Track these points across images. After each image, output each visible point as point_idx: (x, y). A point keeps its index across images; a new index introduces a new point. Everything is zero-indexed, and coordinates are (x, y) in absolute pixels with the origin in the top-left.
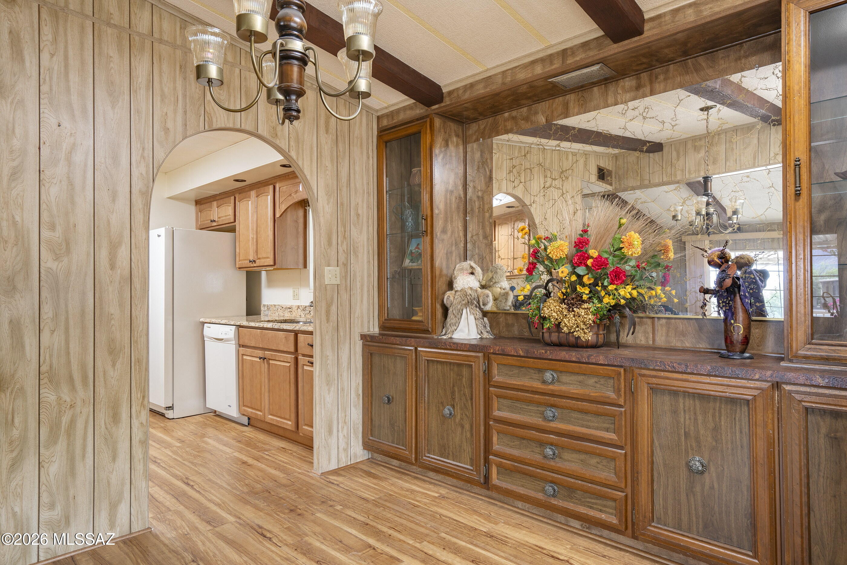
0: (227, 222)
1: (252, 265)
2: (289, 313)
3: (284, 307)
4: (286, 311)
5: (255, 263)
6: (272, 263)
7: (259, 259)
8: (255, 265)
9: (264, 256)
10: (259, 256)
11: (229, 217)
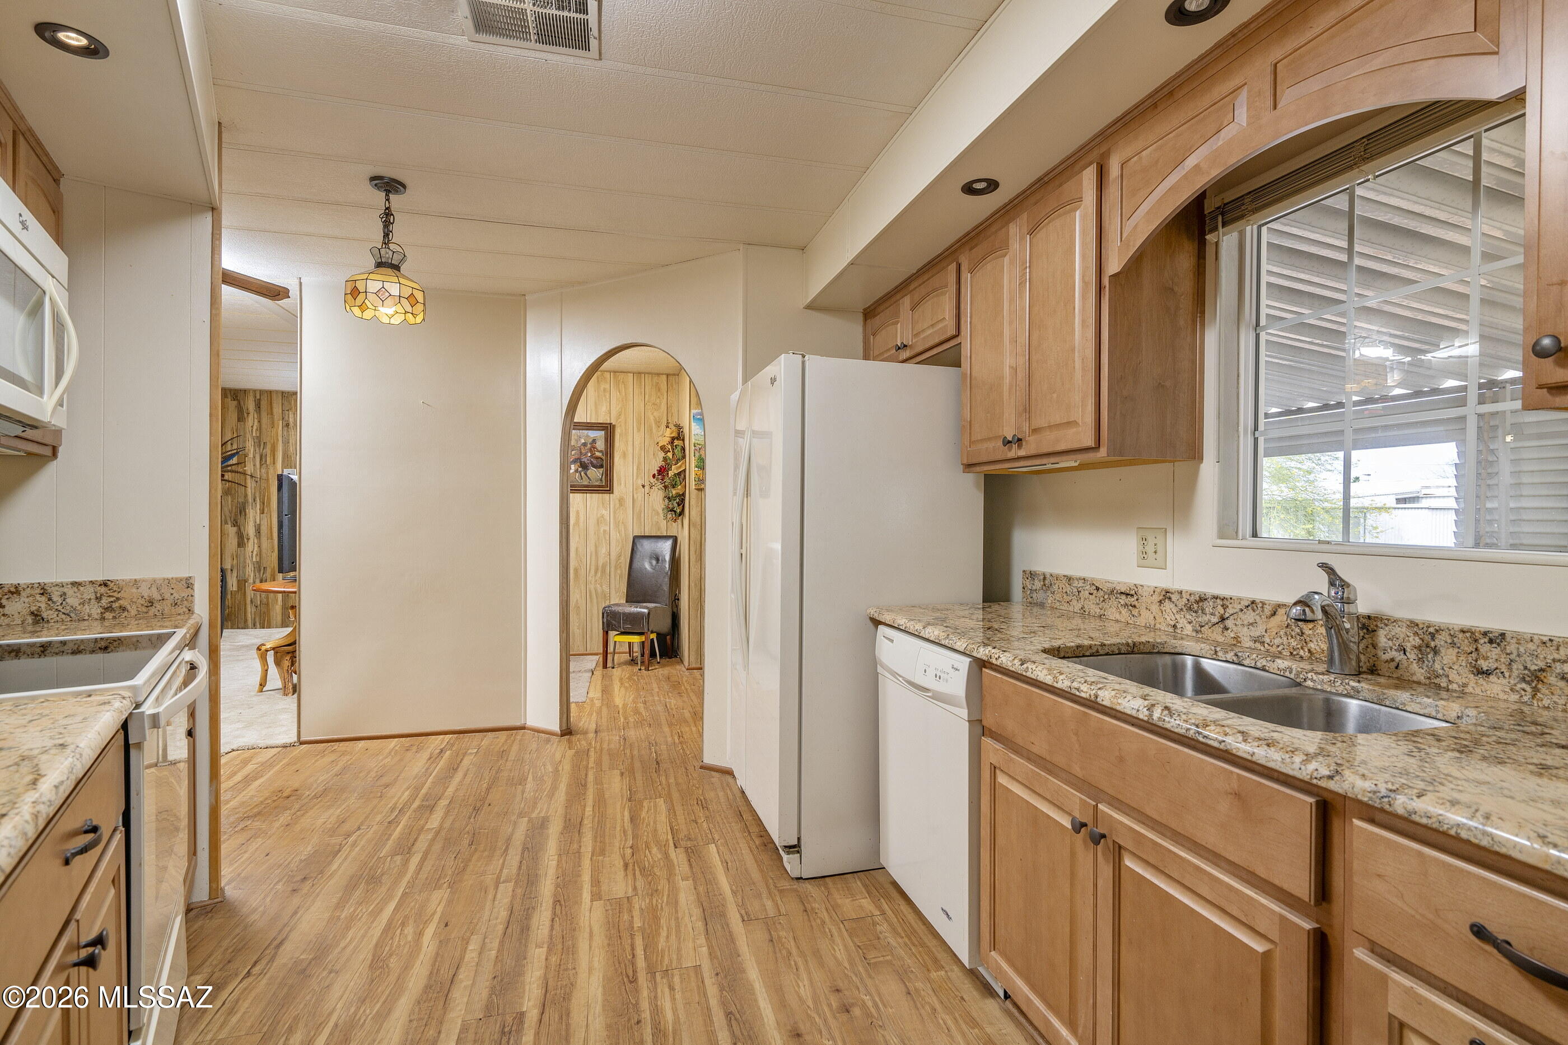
0: (937, 341)
1: (1012, 454)
2: (1124, 611)
3: (1105, 587)
4: (1113, 602)
5: (1020, 447)
6: (1089, 441)
7: (1035, 431)
8: (1022, 453)
9: (1057, 418)
10: (1039, 422)
11: (941, 325)
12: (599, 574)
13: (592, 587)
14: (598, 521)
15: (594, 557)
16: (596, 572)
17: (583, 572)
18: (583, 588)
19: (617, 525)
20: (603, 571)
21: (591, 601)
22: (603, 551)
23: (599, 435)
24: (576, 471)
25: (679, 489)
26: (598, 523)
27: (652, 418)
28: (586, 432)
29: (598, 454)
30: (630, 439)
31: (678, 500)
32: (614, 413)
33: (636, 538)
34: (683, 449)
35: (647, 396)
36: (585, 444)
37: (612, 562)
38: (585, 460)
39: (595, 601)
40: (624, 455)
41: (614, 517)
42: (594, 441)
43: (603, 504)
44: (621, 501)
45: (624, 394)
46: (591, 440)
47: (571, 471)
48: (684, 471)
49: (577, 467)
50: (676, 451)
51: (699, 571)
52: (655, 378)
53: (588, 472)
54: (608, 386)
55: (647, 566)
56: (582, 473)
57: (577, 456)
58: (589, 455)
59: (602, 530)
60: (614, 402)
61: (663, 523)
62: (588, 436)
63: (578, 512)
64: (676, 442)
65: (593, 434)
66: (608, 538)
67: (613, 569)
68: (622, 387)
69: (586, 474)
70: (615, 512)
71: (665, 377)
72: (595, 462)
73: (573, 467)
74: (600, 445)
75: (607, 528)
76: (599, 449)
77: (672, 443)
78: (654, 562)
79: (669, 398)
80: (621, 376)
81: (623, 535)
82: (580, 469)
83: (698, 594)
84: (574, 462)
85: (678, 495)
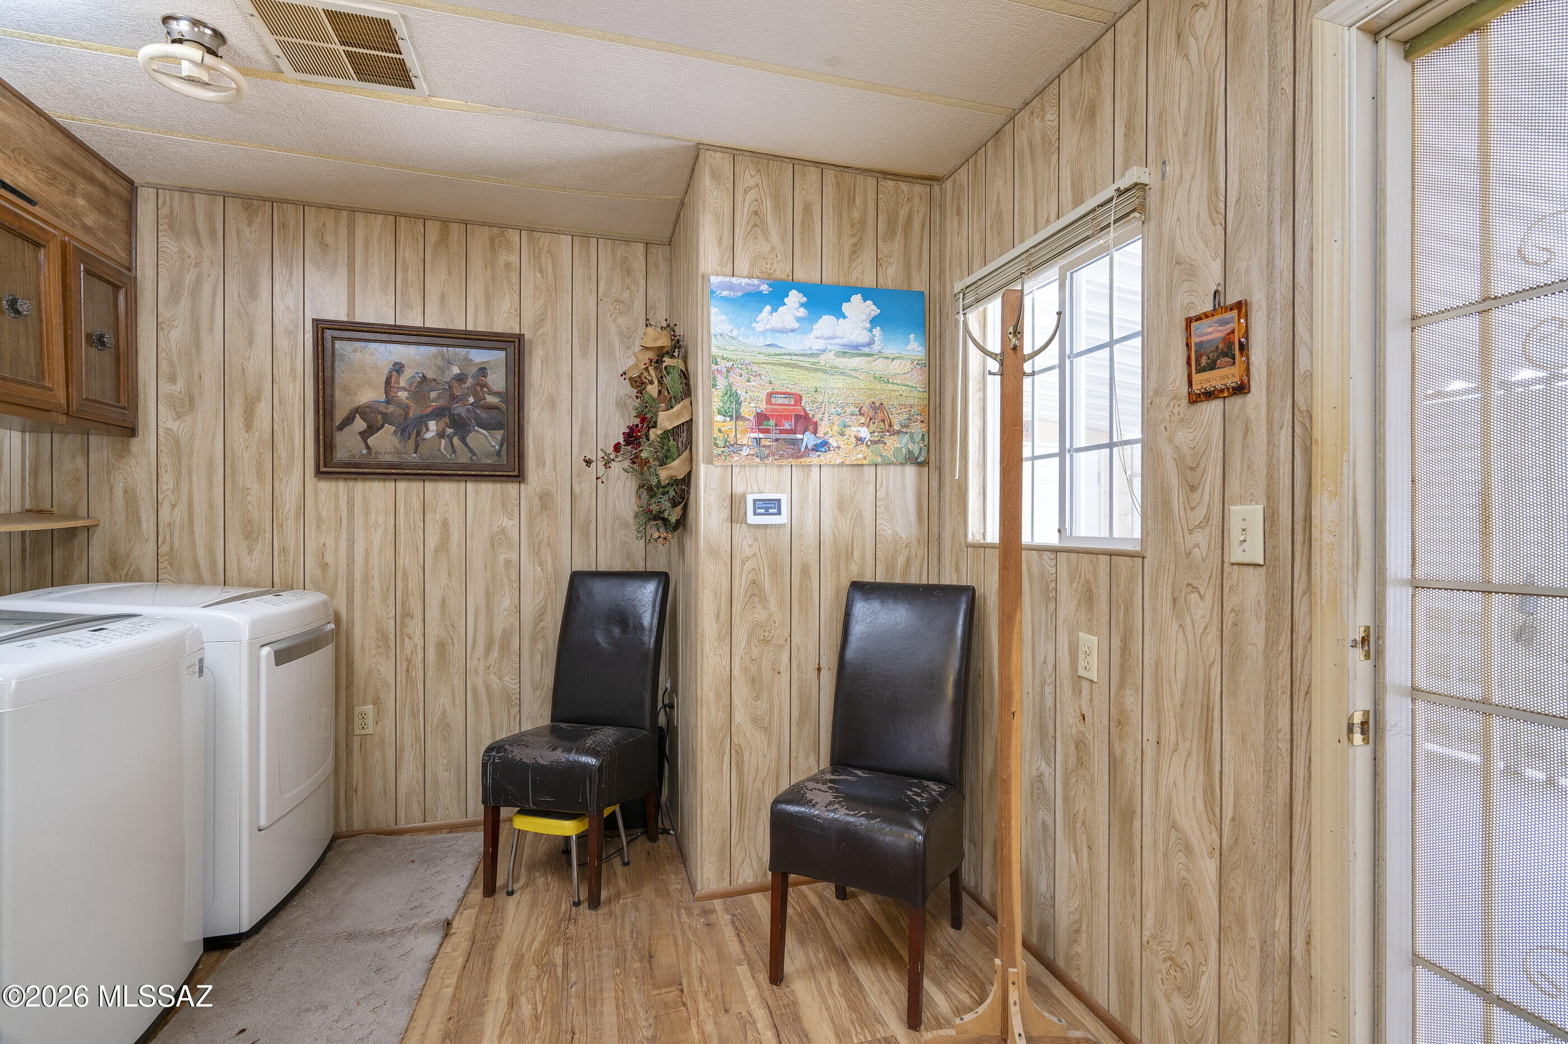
12: (495, 654)
13: (479, 681)
14: (492, 540)
15: (482, 617)
16: (488, 650)
17: (456, 652)
18: (458, 682)
19: (536, 549)
20: (505, 646)
21: (478, 713)
22: (505, 603)
23: (494, 358)
24: (441, 435)
25: (676, 468)
26: (493, 543)
27: (613, 329)
28: (462, 351)
29: (491, 399)
30: (566, 370)
31: (672, 493)
32: (529, 316)
33: (577, 578)
34: (685, 375)
35: (602, 285)
36: (461, 379)
37: (524, 627)
38: (459, 409)
39: (486, 710)
40: (552, 403)
41: (530, 535)
42: (483, 371)
43: (504, 505)
44: (545, 499)
45: (550, 276)
46: (475, 369)
47: (429, 435)
48: (690, 423)
49: (442, 424)
50: (667, 380)
51: (726, 662)
52: (621, 250)
53: (471, 438)
54: (514, 259)
55: (601, 639)
56: (456, 440)
57: (442, 402)
58: (471, 400)
59: (501, 558)
60: (528, 290)
61: (638, 546)
62: (467, 360)
63: (445, 524)
64: (667, 361)
65: (478, 356)
66: (514, 576)
67: (526, 643)
68: (546, 261)
69: (463, 440)
70: (531, 524)
71: (641, 247)
72: (484, 415)
73: (432, 425)
74: (497, 380)
75: (514, 556)
76: (495, 388)
77: (659, 361)
78: (617, 631)
79: (650, 290)
80: (545, 240)
81: (550, 569)
82: (449, 431)
83: (723, 715)
84: (438, 414)
85: (675, 482)
